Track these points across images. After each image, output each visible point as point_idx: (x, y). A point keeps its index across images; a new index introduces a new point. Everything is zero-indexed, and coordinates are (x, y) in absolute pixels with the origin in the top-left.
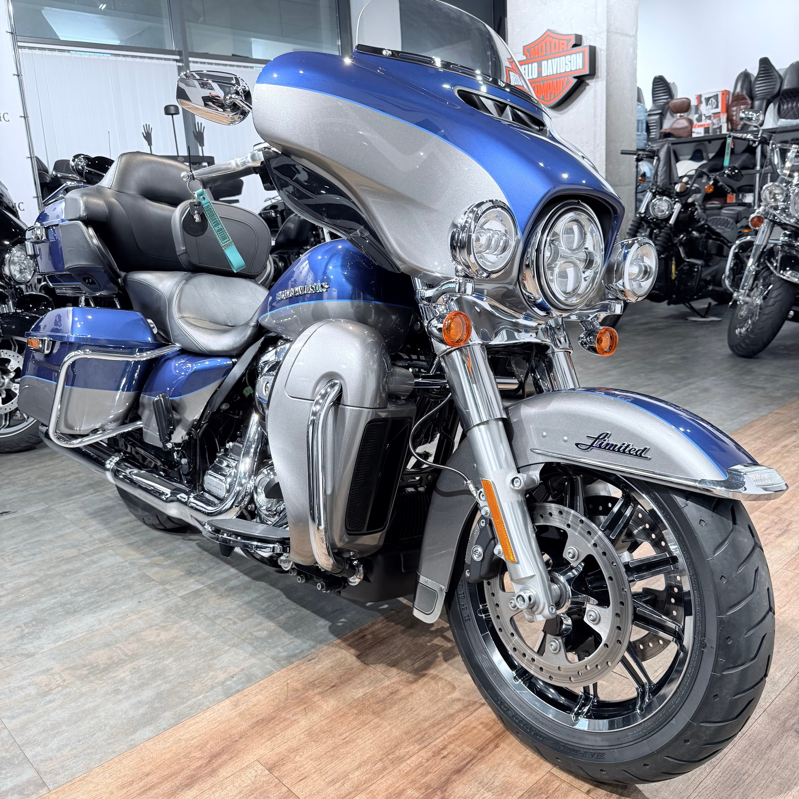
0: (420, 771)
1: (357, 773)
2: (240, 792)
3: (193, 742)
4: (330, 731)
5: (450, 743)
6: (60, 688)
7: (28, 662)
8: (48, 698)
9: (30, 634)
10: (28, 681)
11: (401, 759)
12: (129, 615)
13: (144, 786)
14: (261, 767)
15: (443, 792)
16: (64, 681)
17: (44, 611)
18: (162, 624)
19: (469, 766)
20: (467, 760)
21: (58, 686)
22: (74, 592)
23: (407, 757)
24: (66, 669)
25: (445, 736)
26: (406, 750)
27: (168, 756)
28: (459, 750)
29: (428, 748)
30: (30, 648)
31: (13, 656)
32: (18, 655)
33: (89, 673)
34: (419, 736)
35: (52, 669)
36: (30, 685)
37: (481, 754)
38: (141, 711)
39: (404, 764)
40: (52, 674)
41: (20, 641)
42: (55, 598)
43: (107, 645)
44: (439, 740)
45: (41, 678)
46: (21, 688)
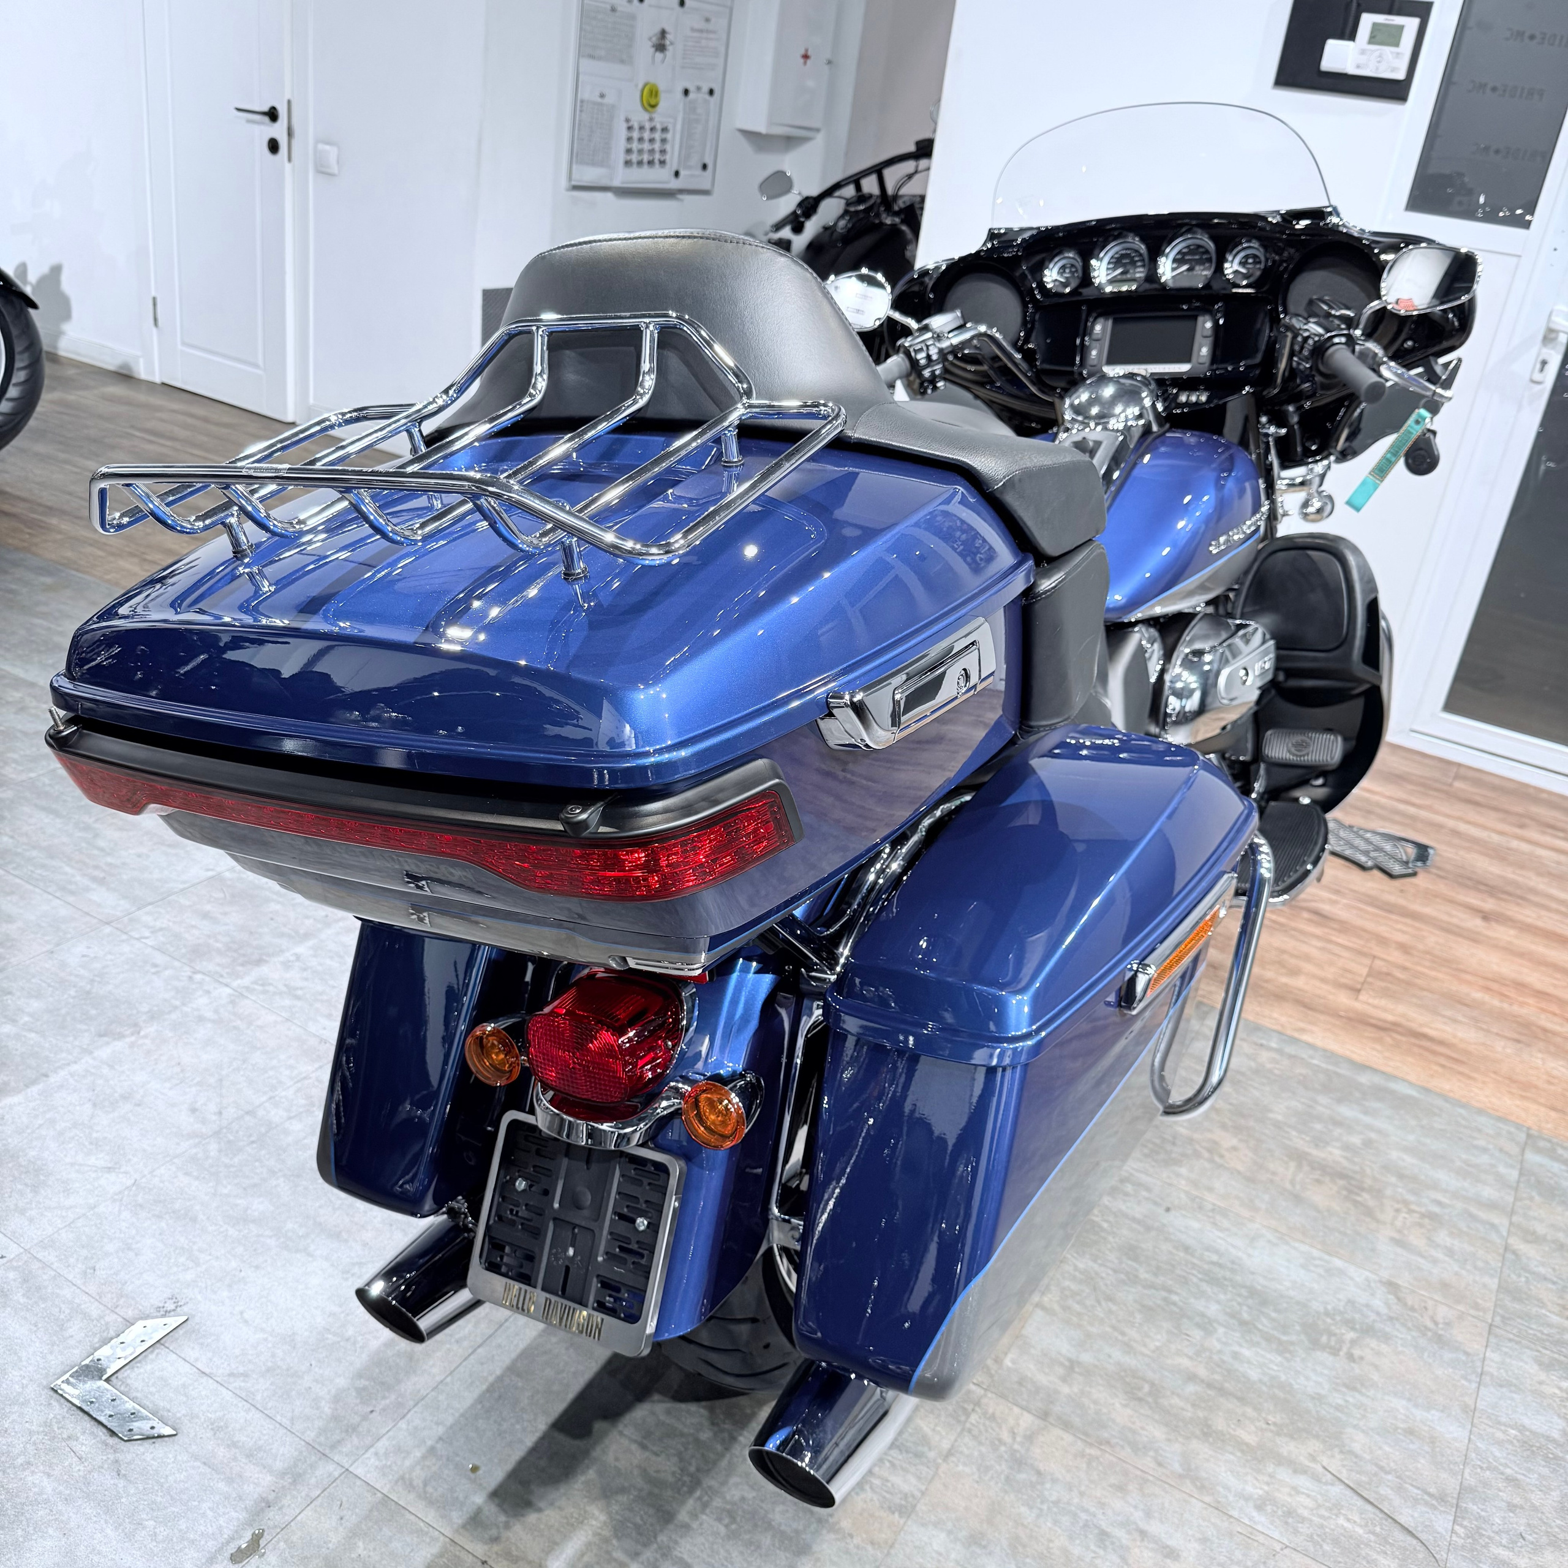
6: (1413, 1207)
7: (1404, 1280)
8: (1436, 1209)
9: (1350, 1324)
10: (1433, 1253)
12: (1210, 1207)
16: (1398, 1211)
17: (1283, 1349)
18: (1206, 1155)
21: (1411, 1211)
22: (1197, 1334)
24: (1378, 1221)
30: (1379, 1301)
31: (1413, 1309)
32: (1405, 1305)
33: (1363, 1189)
35: (1392, 1239)
36: (1437, 1246)
38: (1377, 1105)
40: (1399, 1231)
41: (1379, 1326)
42: (1236, 1356)
43: (1298, 1199)
45: (1416, 1239)
46: (1450, 1252)
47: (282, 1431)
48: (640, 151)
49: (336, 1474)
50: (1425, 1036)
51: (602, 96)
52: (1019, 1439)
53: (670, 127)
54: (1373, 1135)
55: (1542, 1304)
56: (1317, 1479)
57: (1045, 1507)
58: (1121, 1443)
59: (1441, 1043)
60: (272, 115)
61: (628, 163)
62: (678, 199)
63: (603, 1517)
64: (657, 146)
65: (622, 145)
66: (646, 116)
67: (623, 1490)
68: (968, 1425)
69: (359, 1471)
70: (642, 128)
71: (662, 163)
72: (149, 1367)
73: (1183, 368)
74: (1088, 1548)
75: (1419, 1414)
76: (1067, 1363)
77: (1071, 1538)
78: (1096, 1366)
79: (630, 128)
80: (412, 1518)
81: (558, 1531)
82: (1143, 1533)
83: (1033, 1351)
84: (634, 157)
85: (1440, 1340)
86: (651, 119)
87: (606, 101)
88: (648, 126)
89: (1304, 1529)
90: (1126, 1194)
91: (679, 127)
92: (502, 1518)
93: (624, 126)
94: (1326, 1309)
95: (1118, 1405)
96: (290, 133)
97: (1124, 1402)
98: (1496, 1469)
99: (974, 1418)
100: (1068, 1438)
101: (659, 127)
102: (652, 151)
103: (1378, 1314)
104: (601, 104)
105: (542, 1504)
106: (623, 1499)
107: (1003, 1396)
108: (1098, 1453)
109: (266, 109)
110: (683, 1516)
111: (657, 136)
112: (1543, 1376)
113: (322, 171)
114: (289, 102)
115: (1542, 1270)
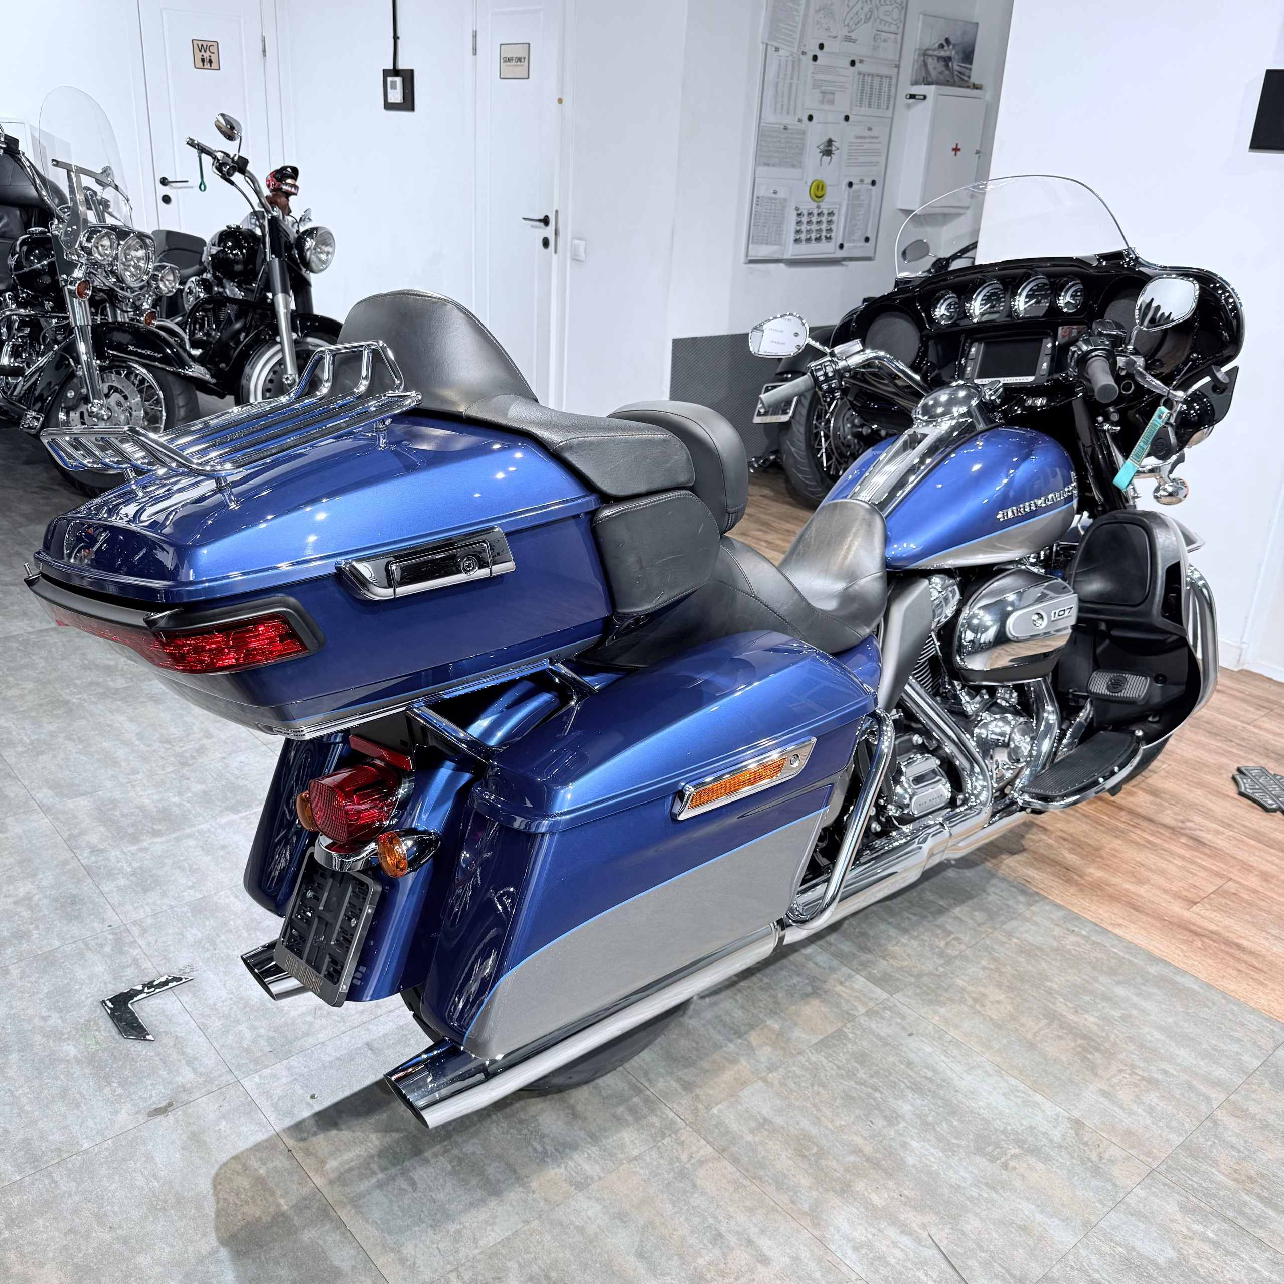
6: (1138, 1071)
7: (1092, 1122)
8: (1159, 1077)
9: (1020, 1143)
10: (1134, 1107)
12: (950, 1038)
16: (1121, 1071)
17: (948, 1148)
18: (970, 1002)
21: (1133, 1074)
24: (1097, 1075)
30: (1058, 1132)
31: (1086, 1144)
32: (1081, 1139)
33: (1097, 1050)
35: (1101, 1091)
36: (1141, 1103)
38: (1154, 991)
40: (1112, 1086)
41: (1046, 1149)
42: (904, 1144)
43: (1032, 1047)
45: (1125, 1096)
46: (1151, 1110)
47: (214, 1051)
48: (808, 231)
49: (231, 1082)
50: (1239, 947)
51: (775, 192)
52: (693, 1161)
53: (836, 211)
54: (1134, 1012)
55: (1216, 1163)
56: (918, 1241)
57: (685, 1208)
58: (771, 1181)
59: (1252, 953)
60: (546, 221)
61: (797, 241)
62: (843, 265)
63: (377, 1142)
64: (824, 226)
65: (793, 227)
66: (815, 204)
67: (398, 1130)
68: (660, 1144)
69: (246, 1083)
70: (810, 214)
71: (828, 238)
72: (158, 1001)
73: (1031, 379)
74: (700, 1241)
75: (1039, 1218)
76: (761, 1121)
77: (692, 1232)
78: (783, 1128)
79: (799, 215)
80: (262, 1116)
81: (345, 1143)
82: (750, 1242)
83: (740, 1107)
84: (803, 236)
85: (1096, 1171)
86: (818, 207)
87: (778, 196)
88: (815, 212)
89: (885, 1272)
90: (883, 1018)
91: (843, 211)
92: (315, 1129)
93: (795, 213)
94: (1005, 1128)
95: (784, 1156)
96: (556, 233)
97: (790, 1155)
98: (1086, 1271)
99: (667, 1140)
100: (731, 1168)
101: (825, 212)
102: (820, 230)
103: (1051, 1141)
104: (775, 199)
105: (343, 1127)
106: (396, 1135)
107: (698, 1132)
108: (749, 1183)
109: (542, 217)
110: (428, 1154)
111: (824, 219)
112: (1178, 1216)
113: (576, 259)
114: (557, 211)
115: (1234, 1140)
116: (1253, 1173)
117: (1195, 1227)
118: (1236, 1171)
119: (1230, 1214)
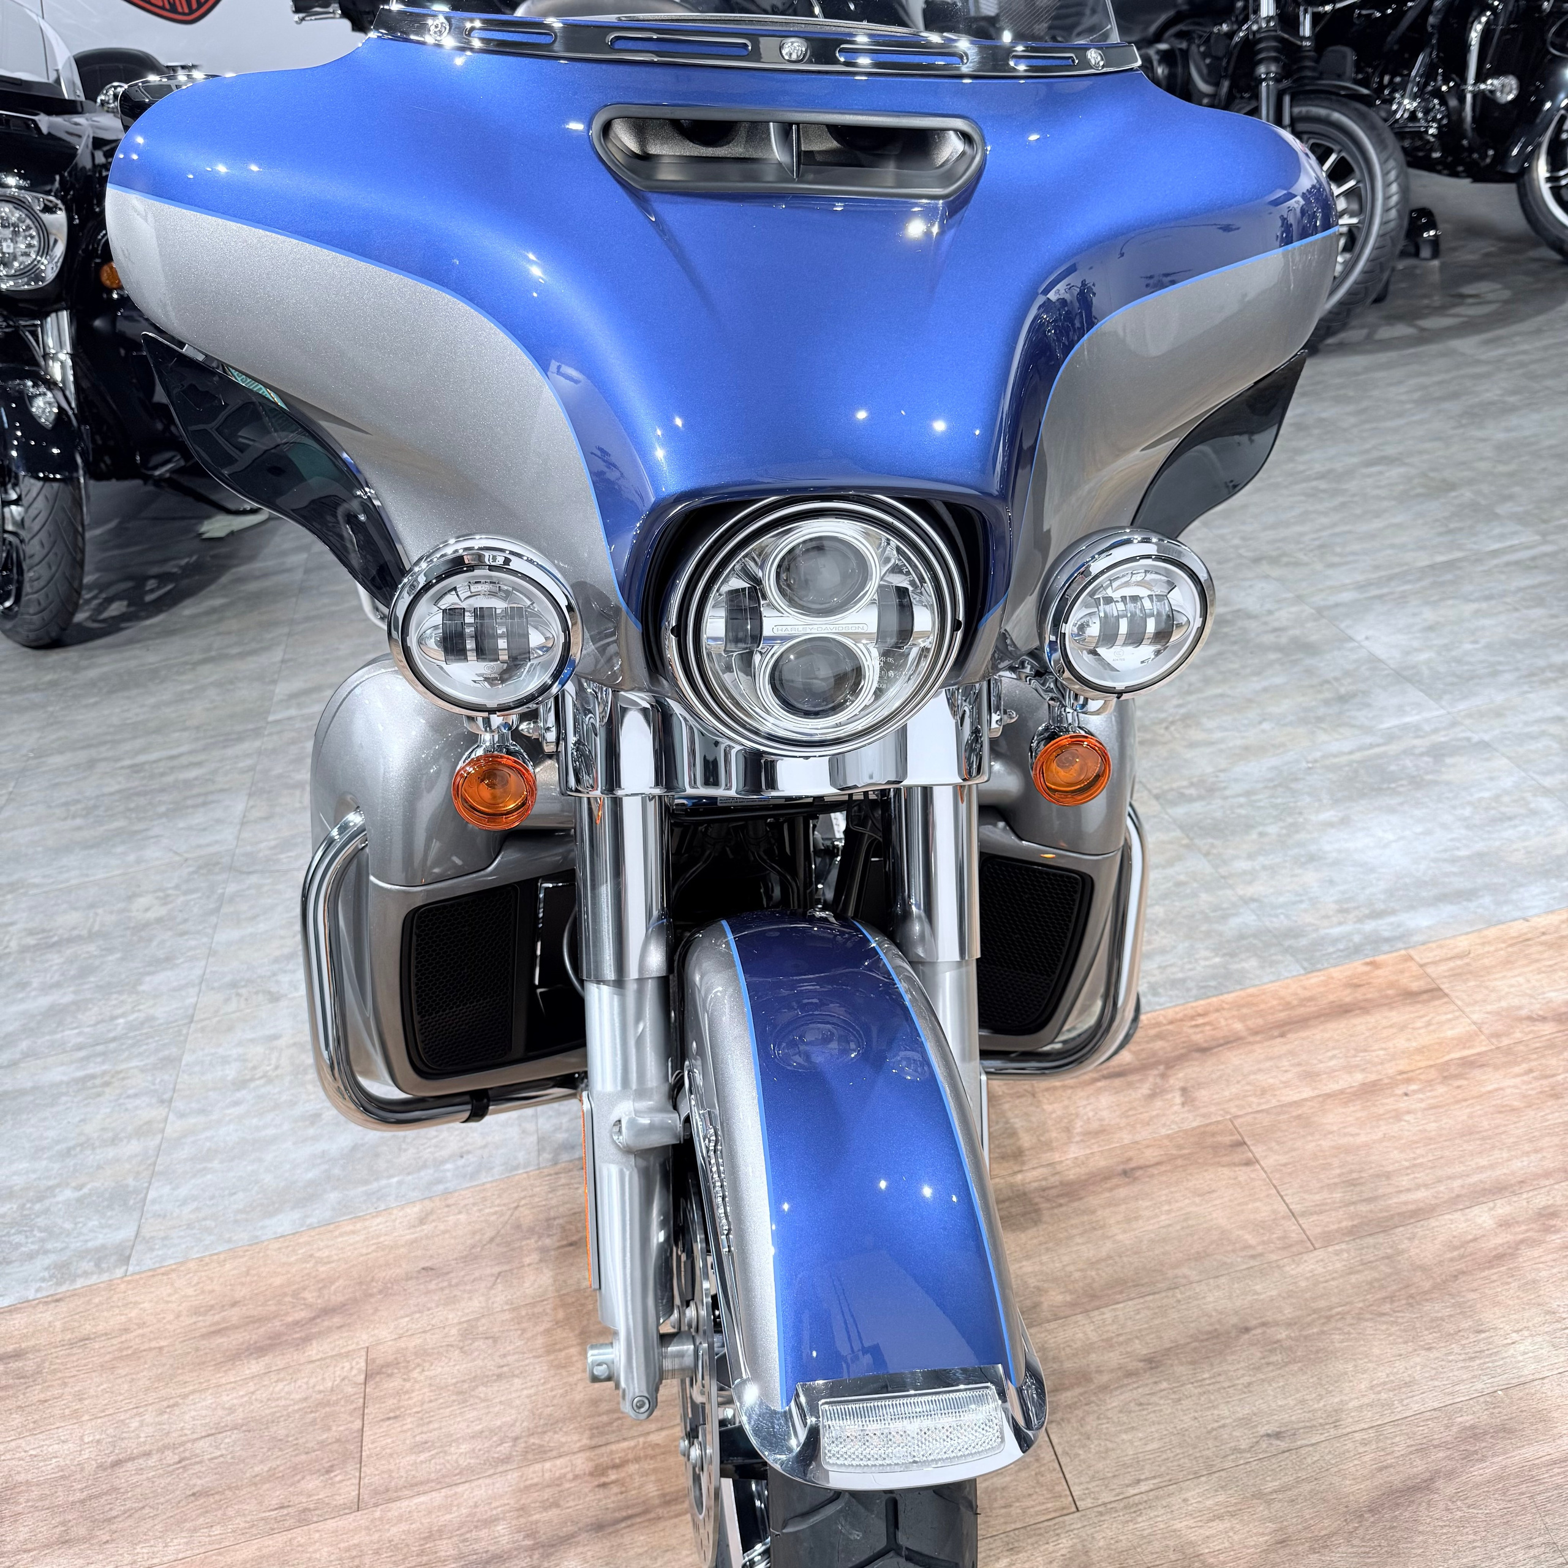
0: (547, 1494)
1: (464, 1447)
2: (306, 1399)
3: (322, 1269)
4: (495, 1340)
5: (637, 1460)
6: (263, 1081)
7: (266, 1009)
8: (237, 1096)
10: (242, 1050)
11: (541, 1453)
13: (218, 1323)
14: (363, 1364)
15: (546, 1556)
19: (623, 1525)
20: (630, 1512)
21: (264, 1075)
23: (554, 1453)
24: (294, 1044)
25: (641, 1440)
26: (563, 1440)
27: (278, 1281)
28: (637, 1482)
29: (598, 1451)
30: (285, 981)
31: (258, 992)
32: (264, 992)
34: (605, 1418)
35: (279, 1037)
36: (238, 1058)
37: (660, 1511)
38: (312, 1174)
39: (538, 1467)
40: (273, 1048)
41: (283, 964)
44: (625, 1444)
45: (257, 1051)
46: (225, 1061)
54: (311, 1131)
55: (143, 1070)
75: (250, 930)
85: (234, 985)
103: (285, 972)
112: (151, 1011)
115: (138, 1102)
116: (107, 1090)
117: (135, 1015)
118: (123, 1079)
119: (112, 1046)
